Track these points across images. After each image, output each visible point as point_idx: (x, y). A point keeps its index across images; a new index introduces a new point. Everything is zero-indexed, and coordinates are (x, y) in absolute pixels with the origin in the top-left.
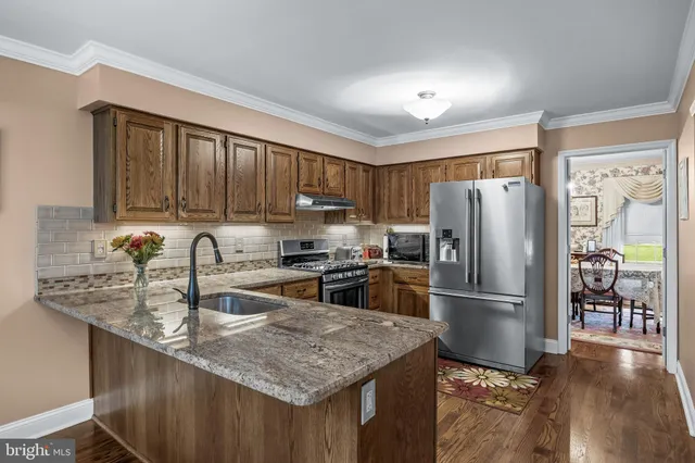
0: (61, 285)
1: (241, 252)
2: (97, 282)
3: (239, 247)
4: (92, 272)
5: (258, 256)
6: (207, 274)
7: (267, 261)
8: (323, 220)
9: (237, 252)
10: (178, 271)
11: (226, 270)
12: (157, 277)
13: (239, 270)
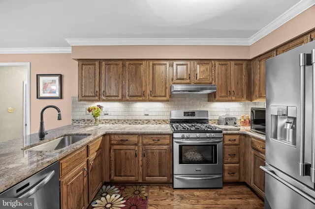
0: (77, 122)
1: (148, 115)
2: (88, 122)
3: (147, 113)
4: (86, 118)
5: (158, 118)
6: (130, 124)
7: (164, 121)
8: (207, 99)
9: (146, 115)
10: (117, 121)
11: (139, 123)
12: (108, 122)
13: (146, 124)
